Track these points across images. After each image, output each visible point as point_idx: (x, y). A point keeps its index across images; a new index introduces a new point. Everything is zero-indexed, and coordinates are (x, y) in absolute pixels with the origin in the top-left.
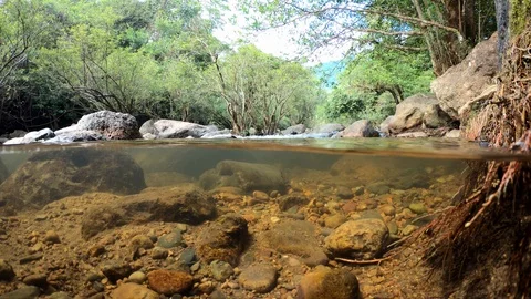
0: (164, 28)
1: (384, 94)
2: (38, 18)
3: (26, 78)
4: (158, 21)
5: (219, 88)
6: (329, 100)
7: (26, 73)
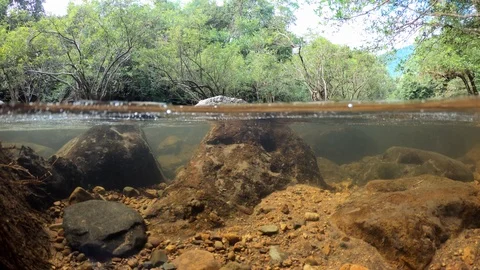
0: (243, 26)
1: (453, 81)
2: (138, 23)
3: (130, 74)
4: (237, 20)
5: (302, 77)
6: (399, 86)
7: (130, 69)
